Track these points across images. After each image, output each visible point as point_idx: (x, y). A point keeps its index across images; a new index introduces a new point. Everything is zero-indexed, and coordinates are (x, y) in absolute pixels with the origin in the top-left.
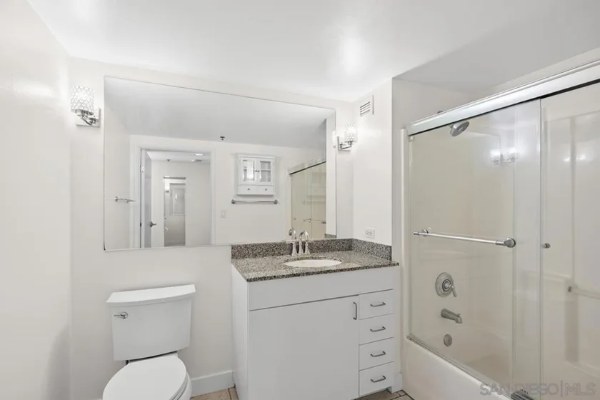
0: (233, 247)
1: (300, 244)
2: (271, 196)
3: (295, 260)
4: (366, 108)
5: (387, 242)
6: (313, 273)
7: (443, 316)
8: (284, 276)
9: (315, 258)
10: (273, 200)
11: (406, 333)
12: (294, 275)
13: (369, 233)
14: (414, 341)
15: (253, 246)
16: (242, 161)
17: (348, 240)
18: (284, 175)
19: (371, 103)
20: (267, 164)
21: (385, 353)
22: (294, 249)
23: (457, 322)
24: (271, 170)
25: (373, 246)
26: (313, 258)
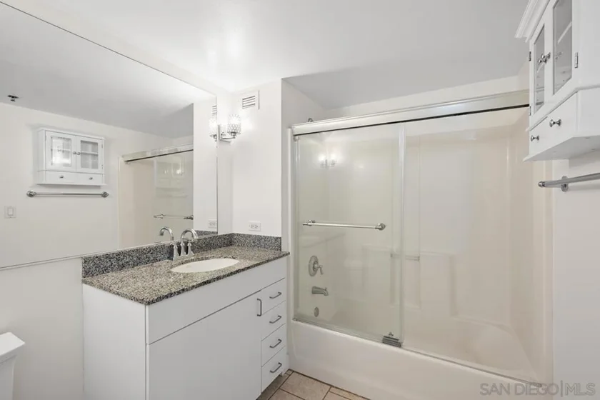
0: (86, 261)
1: (182, 245)
2: (98, 187)
3: (179, 264)
4: (248, 102)
5: (277, 233)
6: (224, 276)
7: (314, 293)
8: (193, 286)
9: (202, 259)
10: (101, 192)
11: (292, 315)
12: (205, 283)
13: (255, 226)
14: (300, 321)
15: (118, 255)
16: (49, 138)
17: (229, 235)
18: (117, 163)
19: (257, 97)
20: (90, 146)
21: (281, 341)
22: (175, 252)
23: (325, 295)
24: (99, 154)
25: (260, 238)
26: (199, 259)
